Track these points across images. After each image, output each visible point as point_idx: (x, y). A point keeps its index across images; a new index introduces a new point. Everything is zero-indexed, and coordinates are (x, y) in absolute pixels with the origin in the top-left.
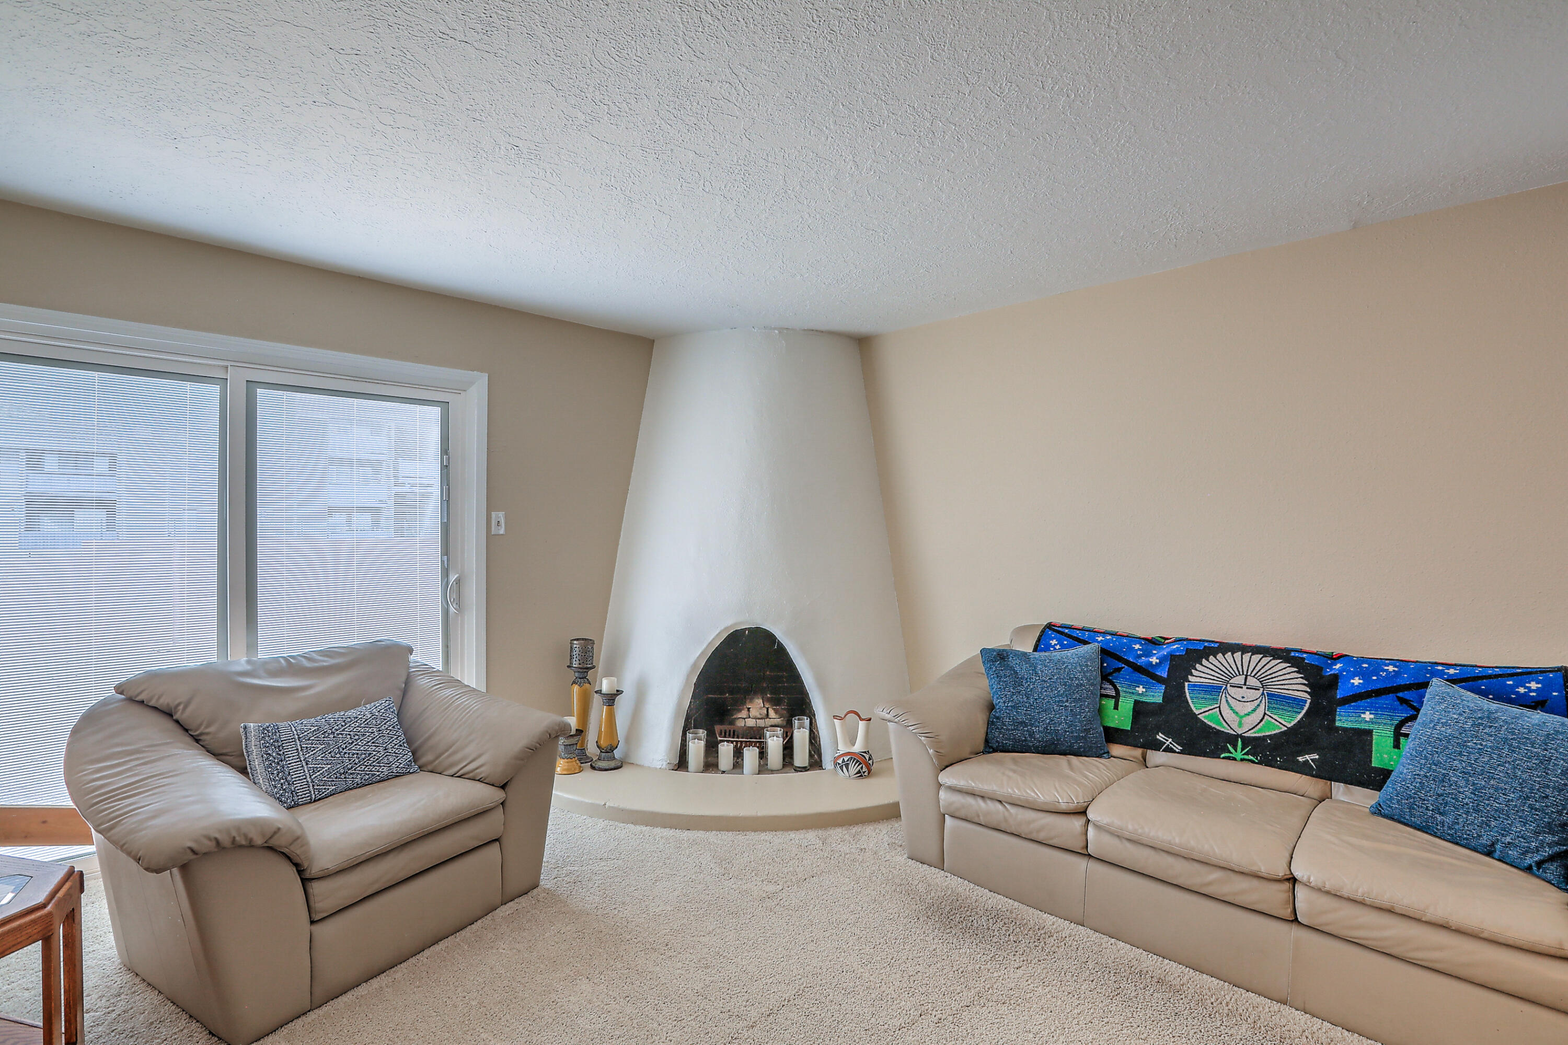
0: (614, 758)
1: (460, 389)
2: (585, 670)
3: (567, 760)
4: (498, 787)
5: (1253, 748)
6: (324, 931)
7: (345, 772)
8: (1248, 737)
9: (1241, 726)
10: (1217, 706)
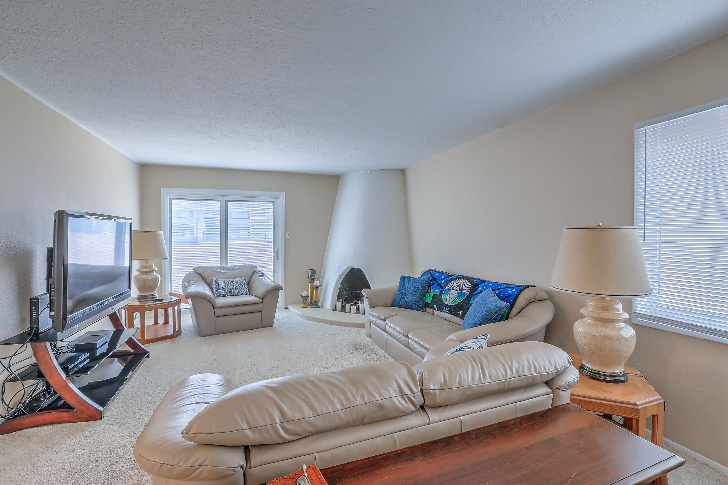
0: (317, 305)
1: (278, 197)
2: (313, 279)
3: (304, 304)
4: (261, 299)
5: (449, 309)
6: (218, 319)
7: (232, 292)
8: (450, 305)
9: (449, 302)
10: (447, 296)
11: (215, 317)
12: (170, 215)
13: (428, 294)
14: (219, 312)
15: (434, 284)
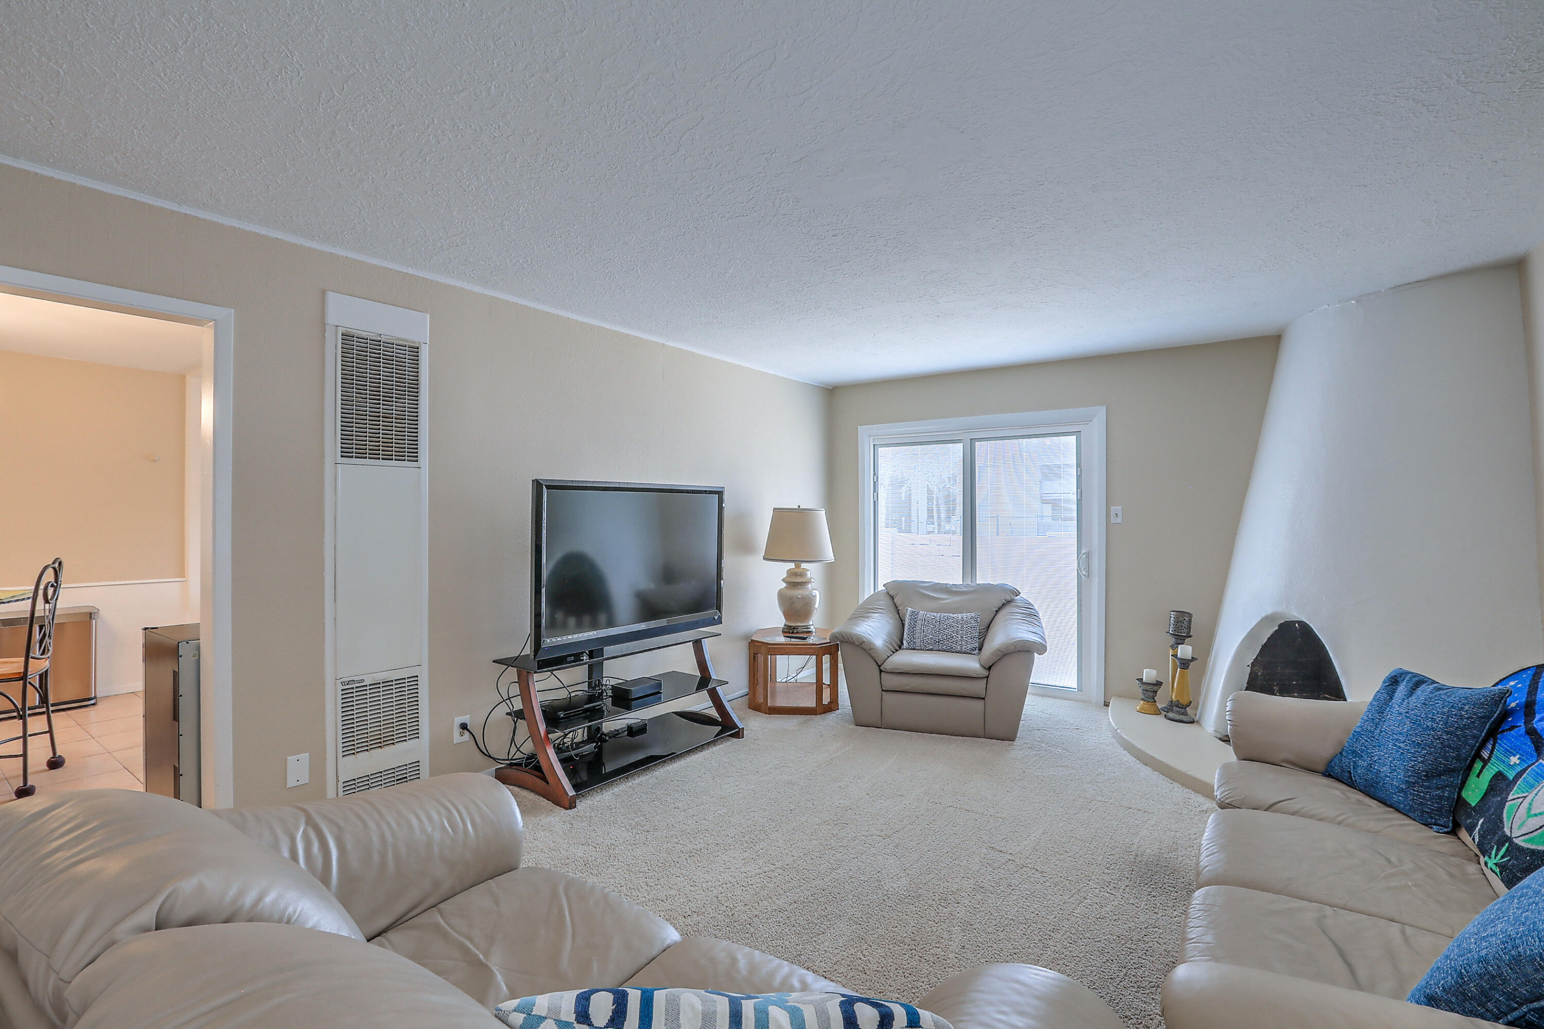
0: (1187, 715)
1: (1088, 420)
3: (1145, 702)
4: (985, 668)
5: (1509, 861)
6: (888, 697)
7: (939, 642)
8: (1519, 842)
9: (1519, 828)
10: (1525, 797)
11: (883, 690)
12: (875, 477)
13: (1478, 765)
14: (891, 681)
15: (1517, 727)
